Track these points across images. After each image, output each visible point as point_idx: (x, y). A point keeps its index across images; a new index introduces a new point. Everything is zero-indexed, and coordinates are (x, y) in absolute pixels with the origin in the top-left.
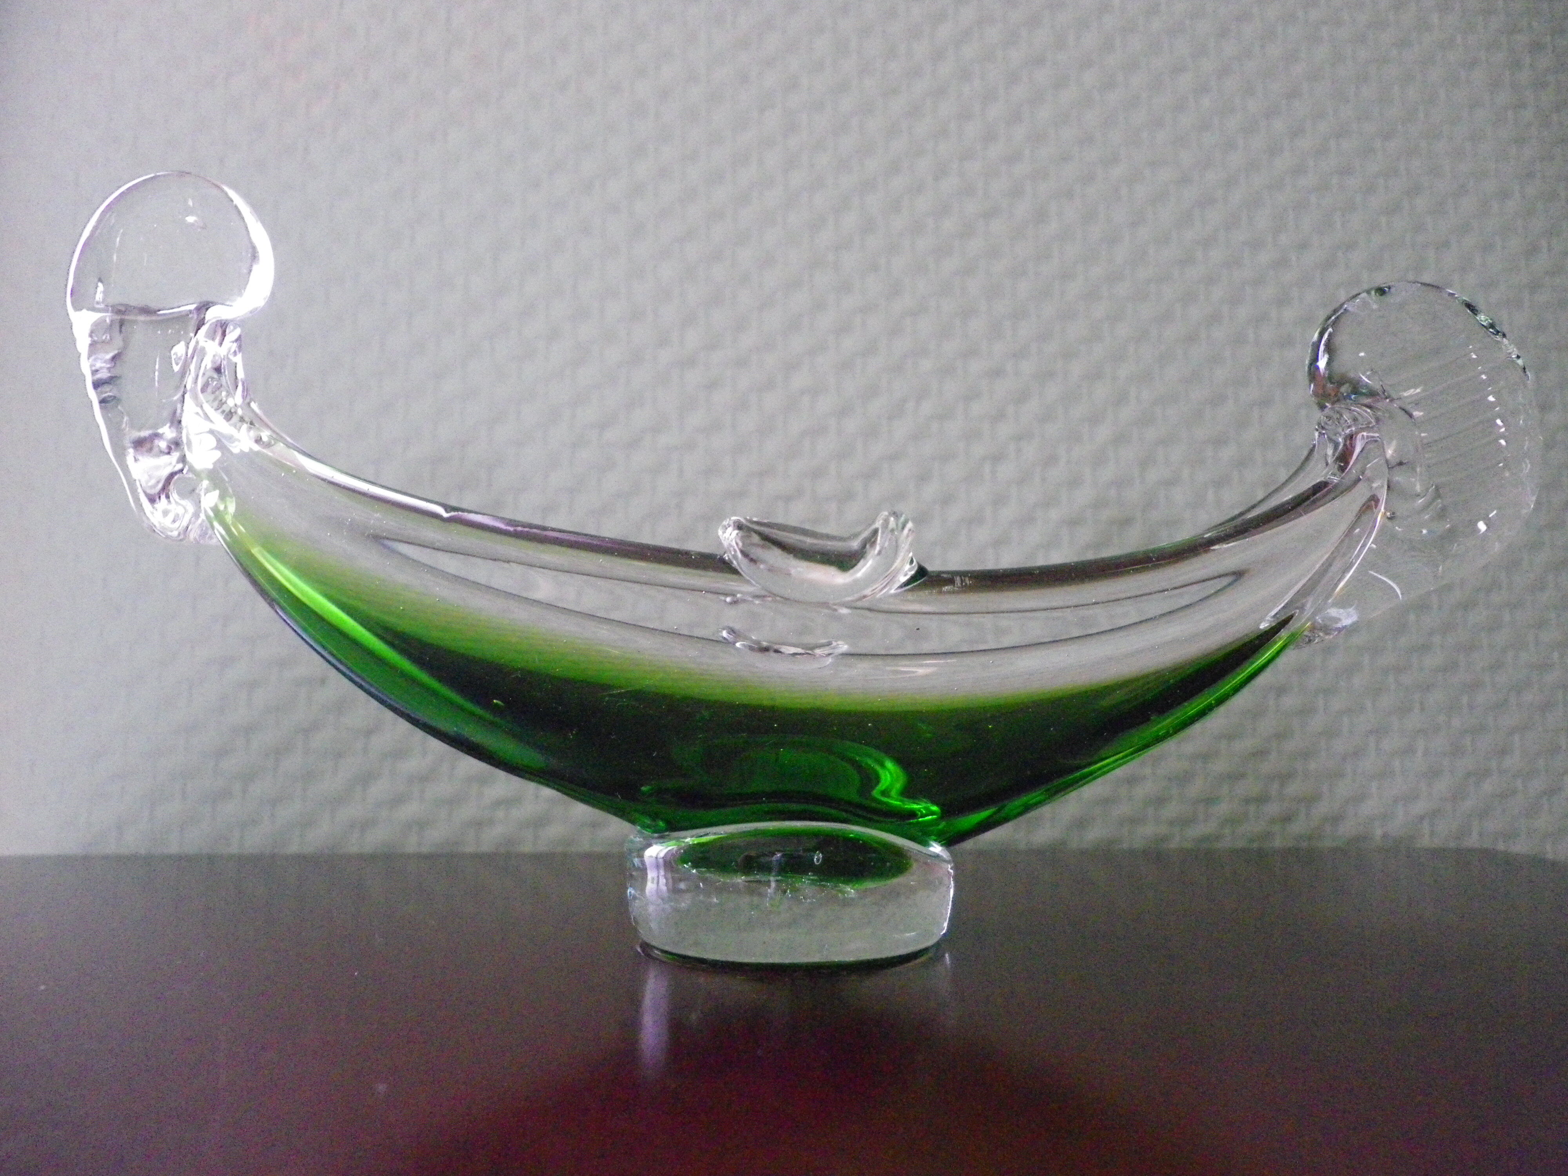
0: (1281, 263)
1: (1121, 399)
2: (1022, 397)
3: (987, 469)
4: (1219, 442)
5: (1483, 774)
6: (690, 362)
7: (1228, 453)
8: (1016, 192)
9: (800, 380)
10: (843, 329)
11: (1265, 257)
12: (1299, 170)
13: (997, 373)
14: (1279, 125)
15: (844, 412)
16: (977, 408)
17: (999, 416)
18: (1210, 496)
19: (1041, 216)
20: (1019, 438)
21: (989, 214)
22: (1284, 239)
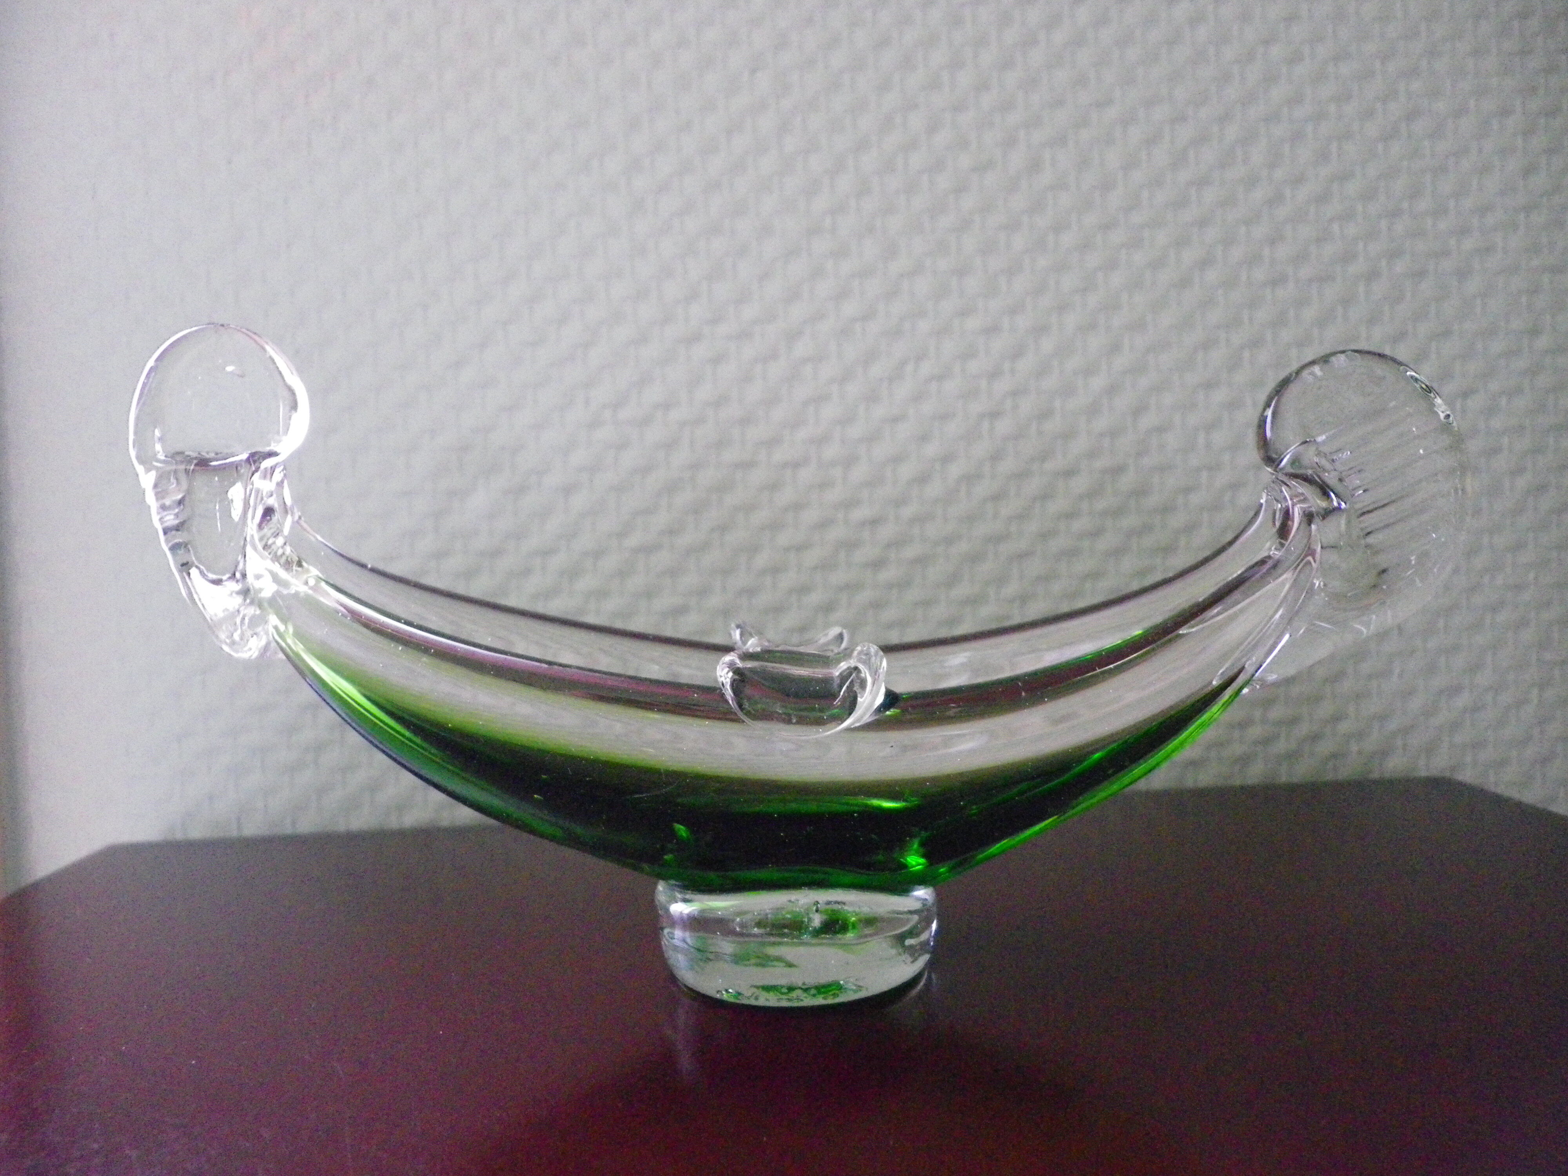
0: (1276, 199)
1: (1115, 348)
2: (1017, 353)
3: (986, 425)
4: (1209, 385)
5: (1455, 690)
6: (694, 338)
7: (1220, 396)
8: (1010, 142)
9: (802, 348)
10: (842, 295)
11: (1259, 194)
12: (1296, 100)
13: (992, 330)
14: (1276, 51)
15: (845, 378)
16: (973, 366)
17: (994, 375)
18: (1201, 439)
19: (1034, 166)
20: (1015, 393)
21: (982, 168)
22: (1279, 174)
